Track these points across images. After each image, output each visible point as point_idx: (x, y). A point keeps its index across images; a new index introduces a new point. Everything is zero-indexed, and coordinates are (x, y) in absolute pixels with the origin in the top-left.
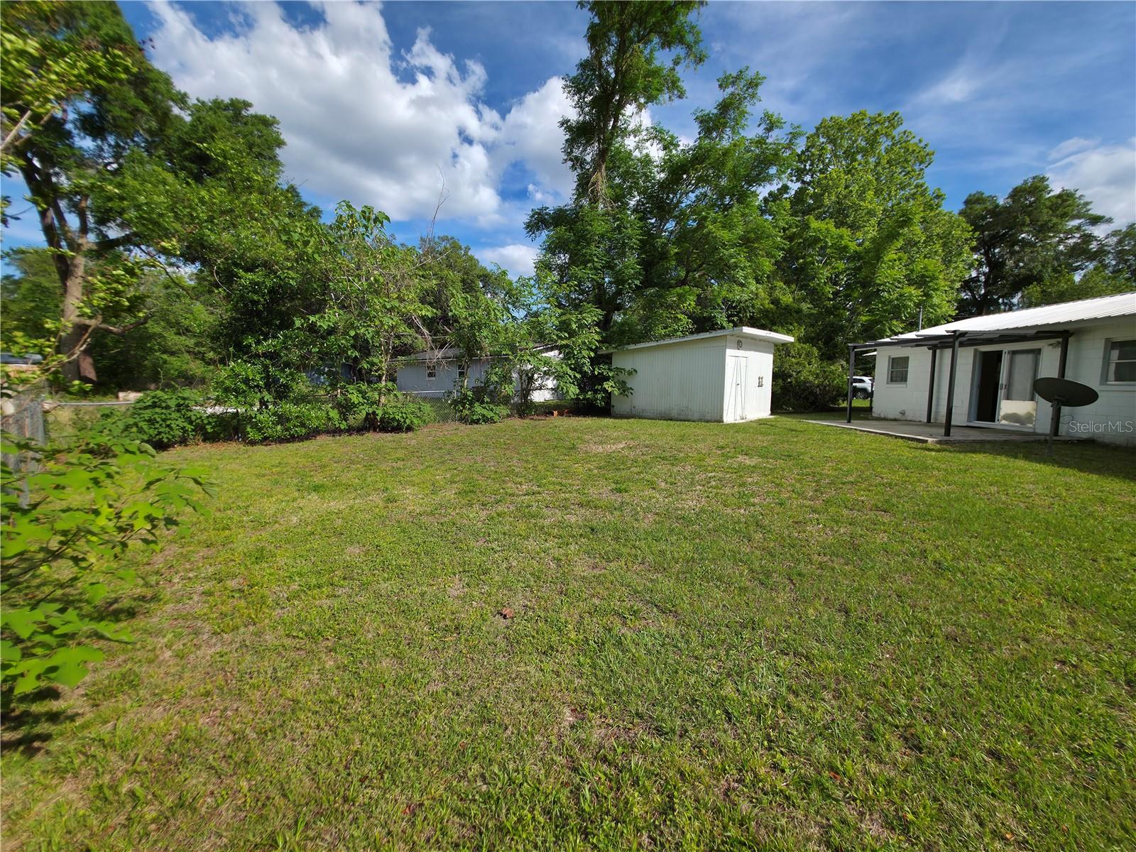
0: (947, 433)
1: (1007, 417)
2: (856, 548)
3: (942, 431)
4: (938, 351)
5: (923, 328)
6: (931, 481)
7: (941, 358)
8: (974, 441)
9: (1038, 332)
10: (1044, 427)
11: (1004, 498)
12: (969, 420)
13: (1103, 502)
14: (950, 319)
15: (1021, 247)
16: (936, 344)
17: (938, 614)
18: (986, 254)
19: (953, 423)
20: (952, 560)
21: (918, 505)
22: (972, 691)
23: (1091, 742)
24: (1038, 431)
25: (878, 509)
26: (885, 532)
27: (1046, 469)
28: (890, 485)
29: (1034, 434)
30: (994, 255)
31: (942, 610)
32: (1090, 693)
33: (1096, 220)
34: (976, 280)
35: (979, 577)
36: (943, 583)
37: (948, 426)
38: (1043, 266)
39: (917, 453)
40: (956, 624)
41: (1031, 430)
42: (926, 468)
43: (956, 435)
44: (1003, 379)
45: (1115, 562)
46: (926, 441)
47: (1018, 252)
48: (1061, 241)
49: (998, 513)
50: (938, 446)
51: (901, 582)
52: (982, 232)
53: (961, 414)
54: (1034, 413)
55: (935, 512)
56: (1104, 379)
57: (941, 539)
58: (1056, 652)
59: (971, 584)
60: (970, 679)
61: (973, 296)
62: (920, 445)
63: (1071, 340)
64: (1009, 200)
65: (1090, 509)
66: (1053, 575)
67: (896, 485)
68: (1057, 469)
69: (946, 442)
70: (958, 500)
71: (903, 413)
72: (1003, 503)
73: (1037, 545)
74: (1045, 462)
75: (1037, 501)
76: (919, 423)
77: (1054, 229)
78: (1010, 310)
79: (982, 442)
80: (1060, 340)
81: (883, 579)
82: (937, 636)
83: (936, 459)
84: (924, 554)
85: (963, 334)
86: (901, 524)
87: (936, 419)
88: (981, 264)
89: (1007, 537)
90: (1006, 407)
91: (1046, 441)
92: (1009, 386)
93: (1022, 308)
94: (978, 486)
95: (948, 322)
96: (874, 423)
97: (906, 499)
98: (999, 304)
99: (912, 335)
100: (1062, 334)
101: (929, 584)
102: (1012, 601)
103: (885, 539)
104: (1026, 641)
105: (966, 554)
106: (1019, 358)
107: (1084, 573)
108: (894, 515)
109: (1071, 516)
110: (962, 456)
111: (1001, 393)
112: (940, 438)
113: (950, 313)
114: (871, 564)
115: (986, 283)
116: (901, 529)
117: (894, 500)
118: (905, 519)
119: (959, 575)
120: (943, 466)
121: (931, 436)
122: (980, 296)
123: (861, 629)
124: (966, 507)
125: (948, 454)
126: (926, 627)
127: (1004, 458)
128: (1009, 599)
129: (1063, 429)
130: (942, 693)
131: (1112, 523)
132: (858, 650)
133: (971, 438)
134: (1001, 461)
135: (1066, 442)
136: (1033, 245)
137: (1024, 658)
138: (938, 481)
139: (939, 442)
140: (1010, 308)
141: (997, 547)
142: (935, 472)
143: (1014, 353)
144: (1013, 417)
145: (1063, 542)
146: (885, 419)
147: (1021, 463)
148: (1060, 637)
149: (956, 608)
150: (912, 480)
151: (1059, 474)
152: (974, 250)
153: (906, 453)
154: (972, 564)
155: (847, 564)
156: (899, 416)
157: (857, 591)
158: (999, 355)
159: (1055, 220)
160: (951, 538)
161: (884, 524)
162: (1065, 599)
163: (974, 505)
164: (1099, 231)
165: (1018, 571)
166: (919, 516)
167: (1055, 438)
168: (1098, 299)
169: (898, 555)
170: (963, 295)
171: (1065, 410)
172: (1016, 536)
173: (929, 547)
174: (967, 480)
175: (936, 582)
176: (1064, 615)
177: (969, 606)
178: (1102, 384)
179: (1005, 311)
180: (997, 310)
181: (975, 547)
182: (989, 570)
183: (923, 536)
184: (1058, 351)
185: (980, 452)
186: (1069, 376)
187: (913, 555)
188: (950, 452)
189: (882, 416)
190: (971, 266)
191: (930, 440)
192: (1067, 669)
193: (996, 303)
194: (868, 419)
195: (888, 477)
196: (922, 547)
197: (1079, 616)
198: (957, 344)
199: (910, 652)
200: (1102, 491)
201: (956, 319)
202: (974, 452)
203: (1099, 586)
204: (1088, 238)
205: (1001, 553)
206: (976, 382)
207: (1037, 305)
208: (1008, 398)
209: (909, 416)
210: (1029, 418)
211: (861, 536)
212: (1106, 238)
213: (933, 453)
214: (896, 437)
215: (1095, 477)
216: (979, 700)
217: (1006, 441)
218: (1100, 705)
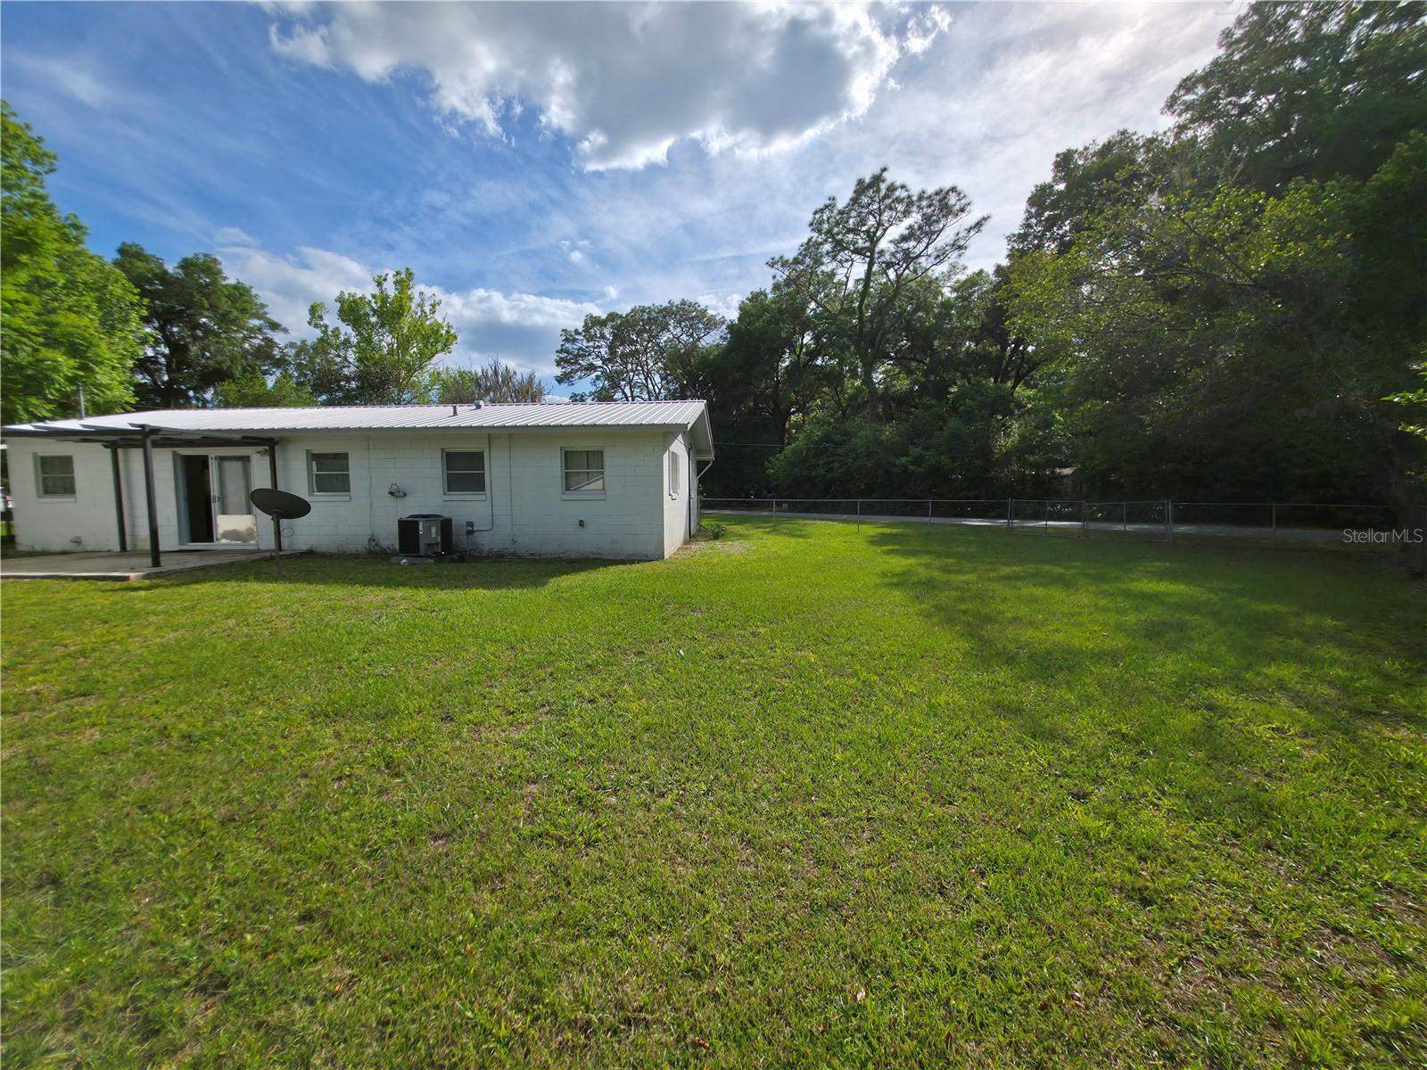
0: (156, 563)
1: (227, 535)
2: (44, 773)
3: (148, 561)
4: (120, 451)
5: (88, 415)
6: (149, 632)
7: (127, 460)
8: (195, 569)
9: (245, 437)
10: (268, 542)
11: (245, 630)
12: (181, 544)
13: (334, 609)
14: (129, 408)
15: (204, 333)
16: (118, 441)
17: (204, 801)
18: (162, 329)
19: (162, 548)
20: (204, 725)
21: (138, 670)
22: (266, 866)
23: (376, 837)
24: (262, 547)
25: (69, 694)
26: (94, 725)
27: (280, 588)
28: (83, 653)
29: (259, 551)
30: (172, 333)
31: (208, 794)
32: (366, 793)
33: (274, 326)
34: (154, 360)
35: (242, 731)
36: (199, 760)
37: (156, 554)
38: (232, 362)
39: (118, 597)
40: (229, 801)
41: (255, 548)
42: (137, 615)
43: (168, 564)
44: (214, 490)
45: (355, 663)
46: (127, 578)
47: (201, 338)
48: (245, 339)
49: (244, 648)
50: (147, 582)
51: (137, 787)
52: (152, 301)
53: (170, 537)
54: (255, 528)
55: (166, 670)
56: (311, 492)
57: (181, 703)
58: (332, 772)
59: (234, 744)
60: (261, 854)
61: (154, 381)
62: (118, 585)
63: (277, 448)
64: (180, 271)
65: (326, 619)
66: (312, 696)
67: (94, 650)
68: (289, 586)
69: (158, 575)
70: (192, 647)
71: (78, 542)
72: (247, 636)
73: (290, 671)
74: (276, 581)
75: (280, 625)
76: (109, 554)
77: (234, 321)
78: (204, 407)
79: (203, 568)
80: (267, 448)
81: (109, 796)
82: (211, 829)
83: (146, 600)
84: (164, 733)
85: (155, 431)
86: (117, 705)
87: (134, 545)
88: (157, 342)
89: (260, 674)
90: (225, 523)
91: (272, 558)
92: (222, 498)
93: (219, 407)
94: (213, 623)
95: (127, 412)
96: (24, 561)
97: (116, 667)
98: (189, 398)
99: (73, 424)
100: (269, 442)
101: (182, 770)
102: (282, 741)
103: (97, 736)
104: (305, 776)
105: (219, 711)
106: (228, 465)
107: (334, 684)
108: (103, 695)
109: (312, 631)
110: (183, 590)
111: (215, 506)
112: (146, 571)
113: (127, 399)
114: (81, 784)
115: (168, 366)
116: (119, 711)
117: (97, 673)
118: (122, 695)
119: (218, 739)
120: (161, 608)
121: (132, 569)
122: (163, 382)
123: (92, 890)
124: (206, 654)
125: (163, 590)
126: (194, 828)
127: (234, 584)
128: (279, 741)
129: (285, 543)
130: (234, 894)
131: (345, 628)
132: (93, 925)
133: (189, 566)
134: (231, 587)
135: (290, 556)
136: (217, 335)
137: (308, 795)
138: (159, 628)
139: (147, 577)
140: (204, 405)
141: (252, 688)
142: (152, 618)
143: (222, 459)
144: (230, 535)
145: (312, 660)
146: (45, 553)
147: (253, 586)
148: (330, 755)
149: (224, 781)
150: (119, 637)
151: (292, 591)
152: (146, 320)
153: (99, 600)
154: (230, 719)
155: (33, 805)
156: (69, 547)
157: (66, 836)
158: (204, 461)
159: (235, 313)
160: (196, 698)
161: (88, 714)
162: (327, 716)
163: (214, 648)
164: (279, 338)
165: (279, 706)
166: (144, 683)
167: (281, 553)
168: (292, 409)
169: (126, 751)
170: (139, 378)
171: (284, 522)
172: (269, 669)
173: (168, 719)
174: (198, 619)
175: (191, 761)
176: (329, 731)
177: (240, 770)
178: (310, 495)
179: (198, 408)
180: (186, 405)
181: (228, 697)
182: (250, 718)
183: (157, 709)
184: (267, 459)
185: (204, 581)
186: (281, 487)
187: (149, 741)
188: (166, 587)
189: (38, 548)
190: (144, 341)
191: (132, 575)
192: (344, 783)
193: (184, 395)
194: (12, 557)
195: (75, 642)
196: (160, 724)
197: (340, 727)
198: (149, 443)
199: (180, 872)
200: (330, 600)
201: (139, 408)
202: (197, 582)
203: (349, 691)
204: (270, 343)
205: (258, 693)
206: (182, 495)
207: (235, 406)
208: (224, 512)
209: (90, 544)
210: (250, 534)
211: (49, 748)
212: (286, 347)
213: (142, 593)
214: (75, 579)
215: (321, 587)
216: (276, 871)
217: (232, 564)
218: (375, 799)
